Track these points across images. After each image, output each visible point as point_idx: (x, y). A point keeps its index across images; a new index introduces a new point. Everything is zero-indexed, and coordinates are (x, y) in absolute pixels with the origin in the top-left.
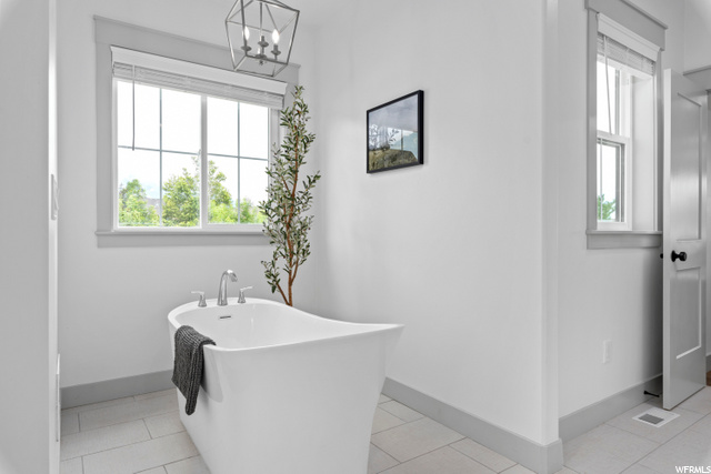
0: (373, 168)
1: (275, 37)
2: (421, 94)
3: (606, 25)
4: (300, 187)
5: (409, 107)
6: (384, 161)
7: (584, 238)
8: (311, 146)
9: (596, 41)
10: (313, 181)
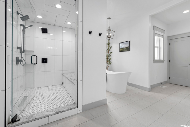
0: (120, 51)
1: (111, 35)
2: (129, 41)
3: (156, 32)
4: (109, 54)
5: (127, 43)
6: (122, 50)
7: (153, 61)
8: (111, 48)
9: (155, 34)
10: (111, 53)
